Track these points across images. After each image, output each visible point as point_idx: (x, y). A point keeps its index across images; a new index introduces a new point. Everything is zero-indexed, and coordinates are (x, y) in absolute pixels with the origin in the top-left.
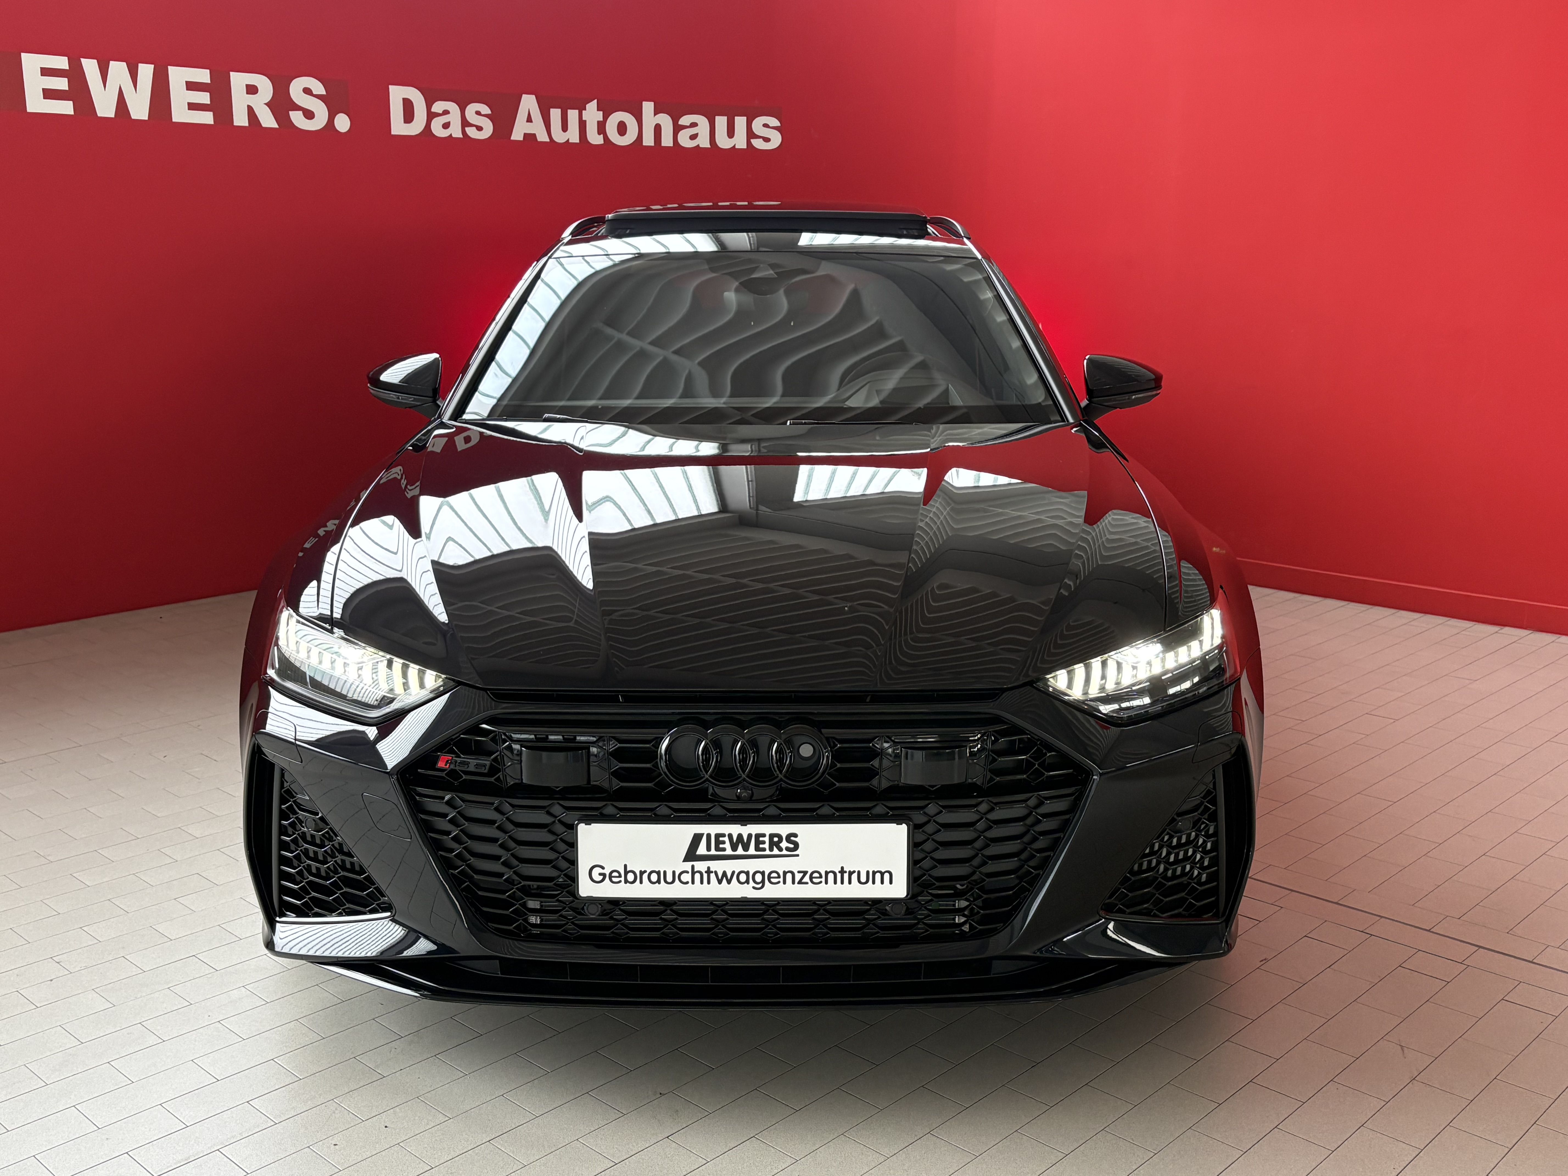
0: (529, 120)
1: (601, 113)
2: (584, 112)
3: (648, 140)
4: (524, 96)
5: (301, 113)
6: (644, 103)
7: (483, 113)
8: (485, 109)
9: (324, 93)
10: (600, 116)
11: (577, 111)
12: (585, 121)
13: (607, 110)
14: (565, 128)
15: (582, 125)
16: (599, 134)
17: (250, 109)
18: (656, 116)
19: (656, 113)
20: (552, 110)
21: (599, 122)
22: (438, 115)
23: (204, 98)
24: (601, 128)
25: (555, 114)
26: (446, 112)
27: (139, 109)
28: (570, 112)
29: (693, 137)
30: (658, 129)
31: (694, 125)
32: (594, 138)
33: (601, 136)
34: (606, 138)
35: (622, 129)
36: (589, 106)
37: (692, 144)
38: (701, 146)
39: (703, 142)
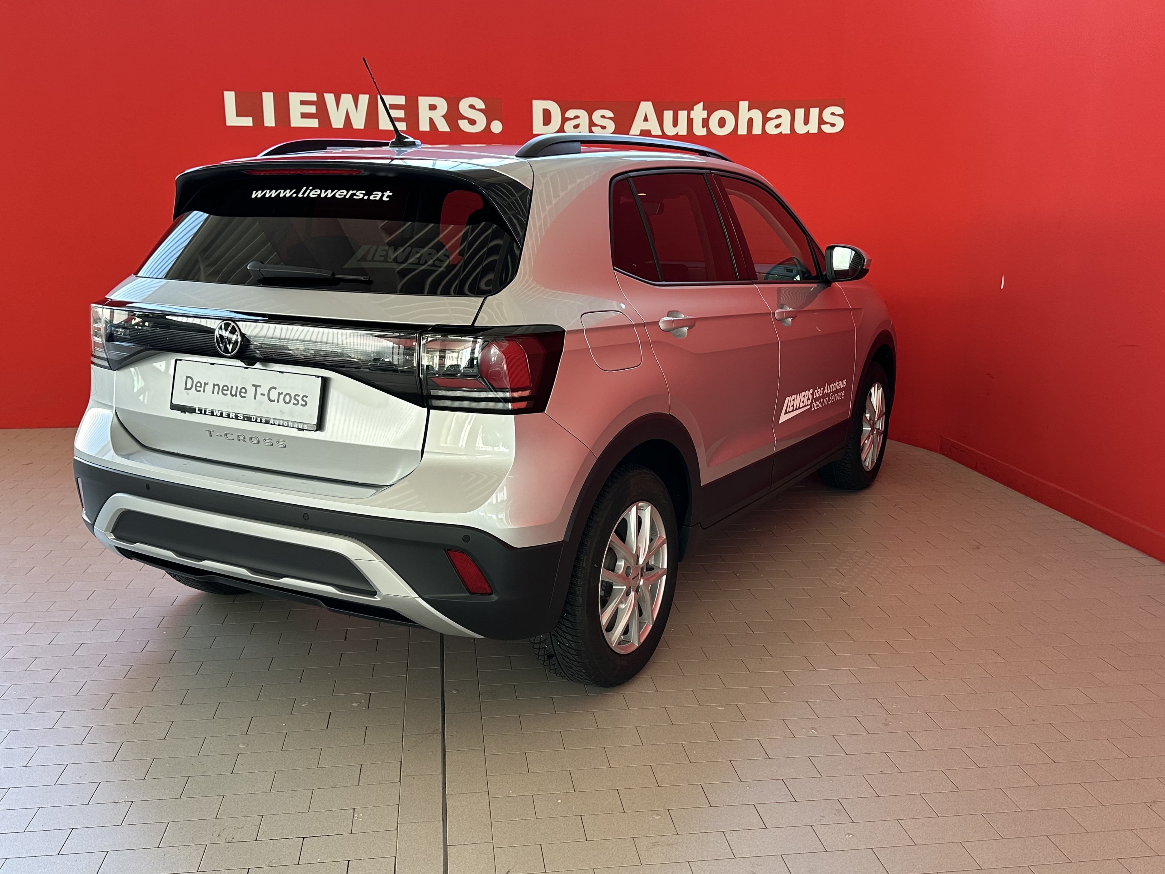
0: (646, 119)
1: (706, 112)
2: (692, 112)
3: (742, 131)
4: (642, 103)
5: (466, 121)
6: (741, 103)
7: (607, 116)
8: (609, 114)
9: (483, 106)
10: (705, 114)
11: (685, 113)
12: (693, 119)
13: (710, 110)
14: (675, 124)
15: (690, 122)
16: (703, 127)
17: (431, 120)
18: (750, 112)
19: (749, 110)
20: (665, 112)
21: (703, 119)
22: (570, 119)
23: (401, 114)
24: (705, 123)
25: (668, 115)
26: (577, 117)
27: (359, 122)
28: (680, 112)
29: (778, 126)
30: (750, 121)
31: (779, 117)
32: (699, 131)
33: (705, 129)
34: (709, 130)
35: (722, 123)
36: (695, 107)
37: (776, 131)
38: (783, 133)
39: (785, 130)
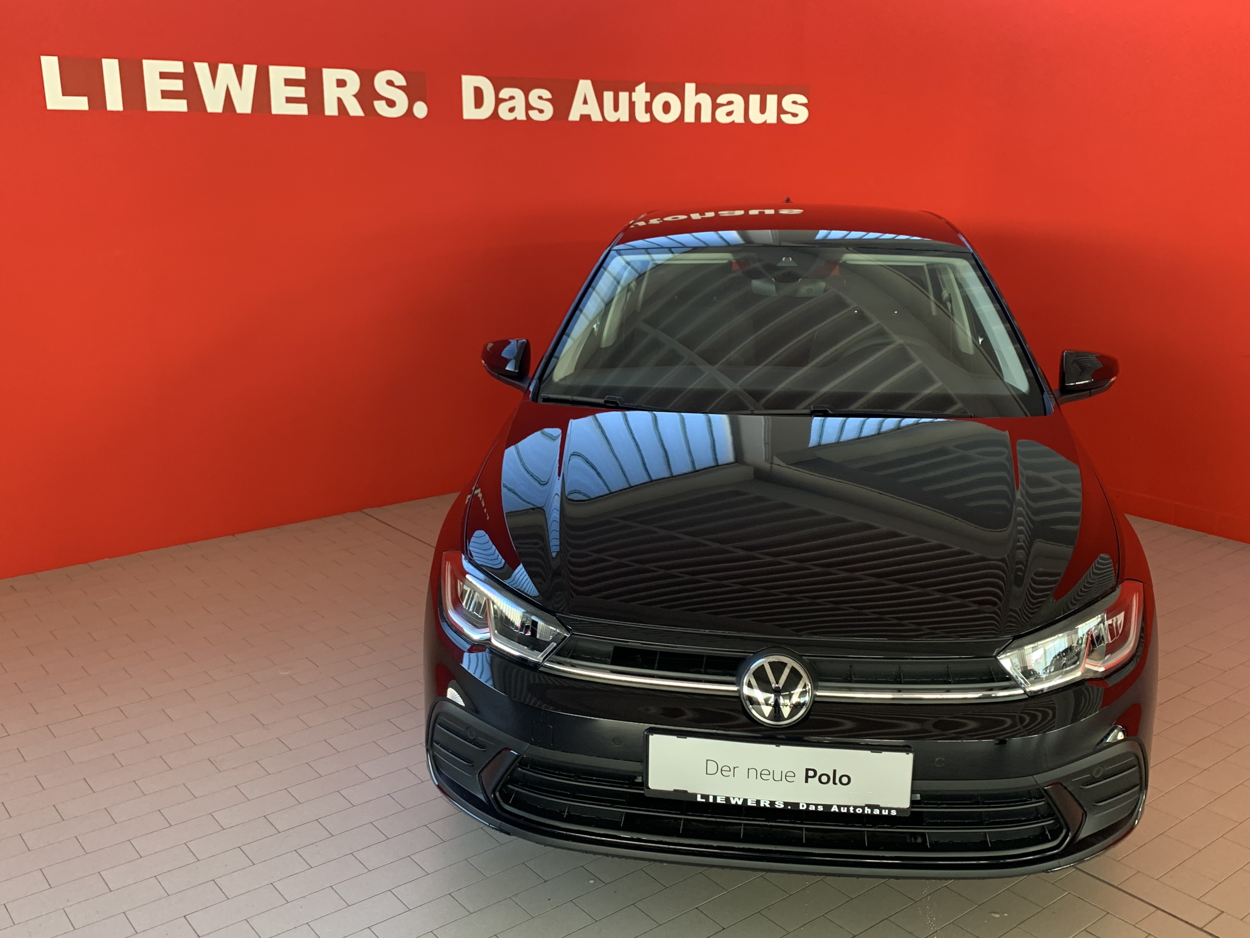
0: (585, 102)
1: (648, 94)
2: (633, 94)
3: (690, 117)
4: (581, 81)
5: (384, 102)
6: (688, 85)
7: (544, 97)
8: (547, 94)
9: (405, 84)
10: (647, 97)
11: (627, 94)
12: (634, 102)
13: (653, 91)
14: (616, 109)
15: (632, 105)
16: (646, 112)
17: (340, 101)
18: (697, 96)
19: (697, 93)
20: (605, 93)
21: (646, 102)
22: (505, 100)
23: (300, 92)
24: (648, 107)
25: (608, 96)
26: (512, 98)
27: (244, 105)
28: (621, 94)
29: (729, 114)
30: (698, 107)
31: (730, 103)
32: (642, 117)
33: (648, 115)
34: (652, 117)
35: (667, 107)
36: (637, 88)
37: (728, 120)
38: (736, 121)
39: (738, 118)
